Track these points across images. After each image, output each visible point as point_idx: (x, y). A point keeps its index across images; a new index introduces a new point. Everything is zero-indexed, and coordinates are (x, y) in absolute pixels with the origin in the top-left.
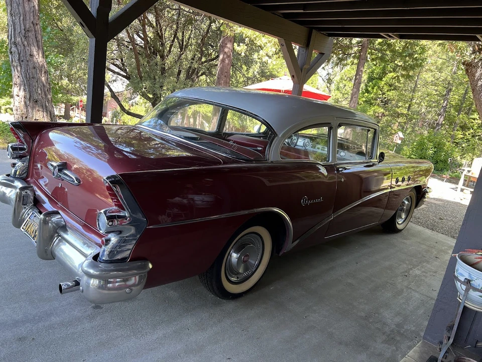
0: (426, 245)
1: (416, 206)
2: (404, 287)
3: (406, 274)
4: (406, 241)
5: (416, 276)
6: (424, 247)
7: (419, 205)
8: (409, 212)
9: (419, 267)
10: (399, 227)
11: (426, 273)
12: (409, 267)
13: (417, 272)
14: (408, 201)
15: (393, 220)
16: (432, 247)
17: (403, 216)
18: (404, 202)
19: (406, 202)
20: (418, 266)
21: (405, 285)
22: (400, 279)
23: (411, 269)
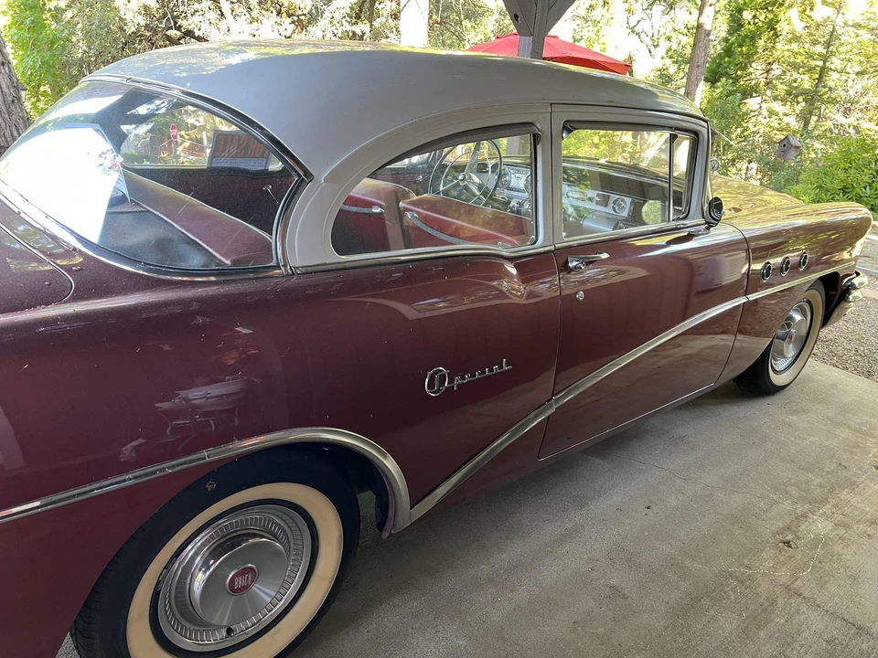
0: (849, 427)
1: (825, 321)
2: (778, 590)
3: (789, 537)
4: (794, 418)
5: (818, 540)
6: (843, 433)
7: (832, 319)
8: (803, 343)
9: (827, 508)
10: (777, 380)
11: (847, 527)
12: (800, 510)
13: (820, 525)
14: (804, 314)
15: (761, 365)
16: (867, 434)
17: (790, 351)
18: (791, 318)
19: (798, 317)
20: (824, 501)
21: (783, 580)
22: (767, 559)
23: (804, 516)
